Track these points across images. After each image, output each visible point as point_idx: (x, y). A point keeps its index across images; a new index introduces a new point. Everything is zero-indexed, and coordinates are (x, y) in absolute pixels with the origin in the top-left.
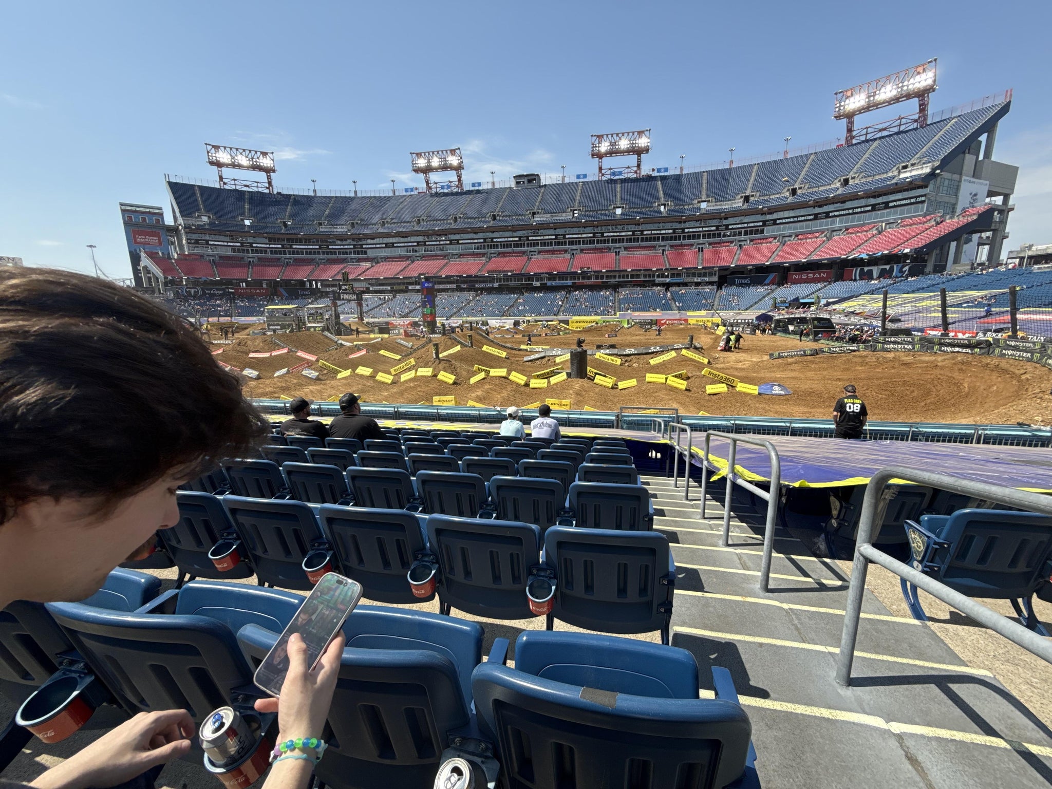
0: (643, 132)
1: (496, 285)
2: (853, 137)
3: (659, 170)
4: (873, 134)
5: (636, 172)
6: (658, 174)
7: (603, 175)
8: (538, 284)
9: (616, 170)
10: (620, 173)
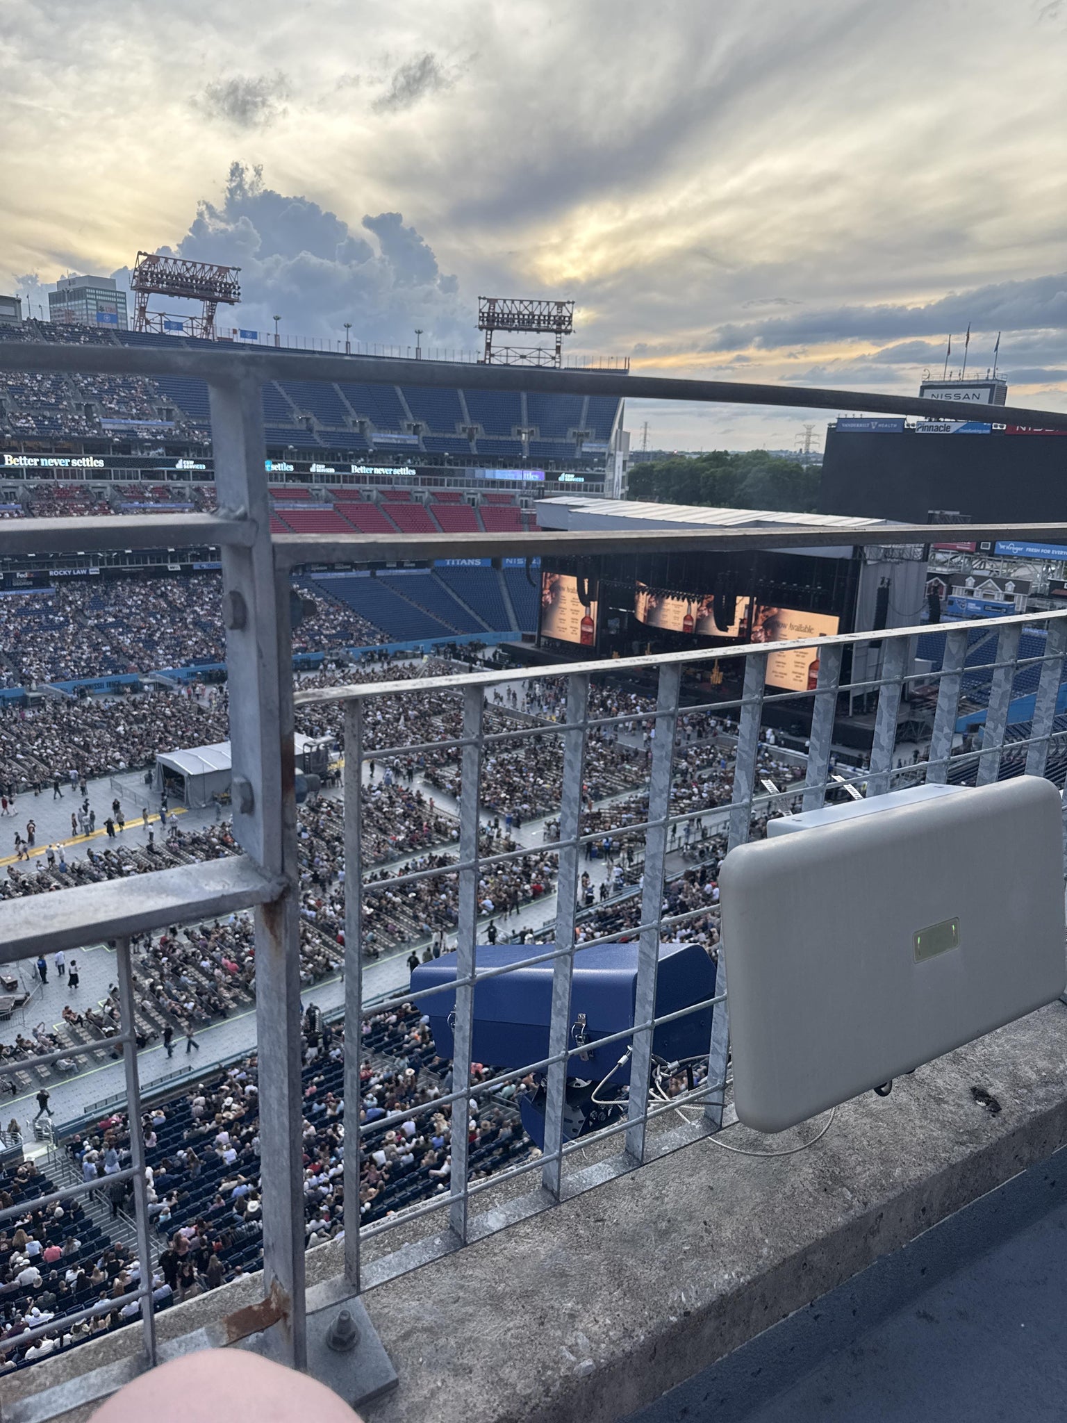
0: (227, 269)
1: (94, 571)
2: (492, 355)
3: (244, 334)
4: (513, 359)
5: (205, 329)
6: (242, 340)
7: (148, 322)
8: (177, 567)
9: (173, 319)
10: (180, 327)
